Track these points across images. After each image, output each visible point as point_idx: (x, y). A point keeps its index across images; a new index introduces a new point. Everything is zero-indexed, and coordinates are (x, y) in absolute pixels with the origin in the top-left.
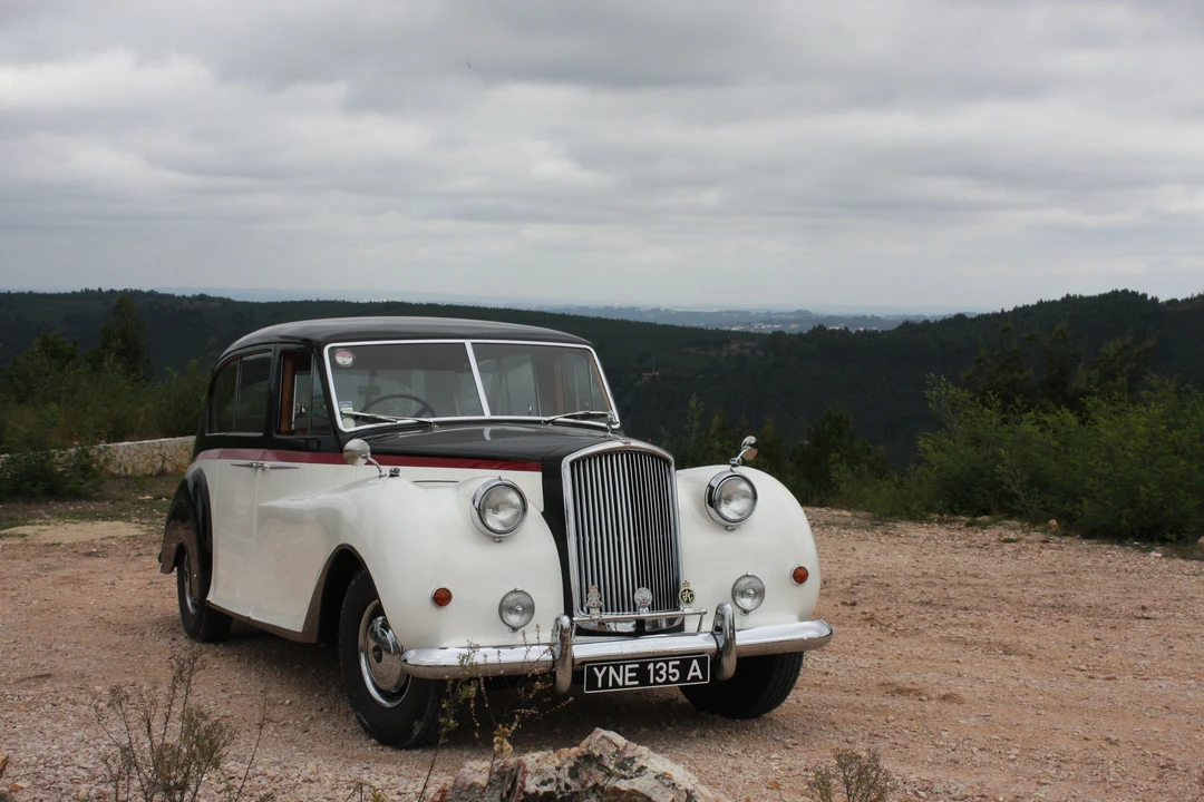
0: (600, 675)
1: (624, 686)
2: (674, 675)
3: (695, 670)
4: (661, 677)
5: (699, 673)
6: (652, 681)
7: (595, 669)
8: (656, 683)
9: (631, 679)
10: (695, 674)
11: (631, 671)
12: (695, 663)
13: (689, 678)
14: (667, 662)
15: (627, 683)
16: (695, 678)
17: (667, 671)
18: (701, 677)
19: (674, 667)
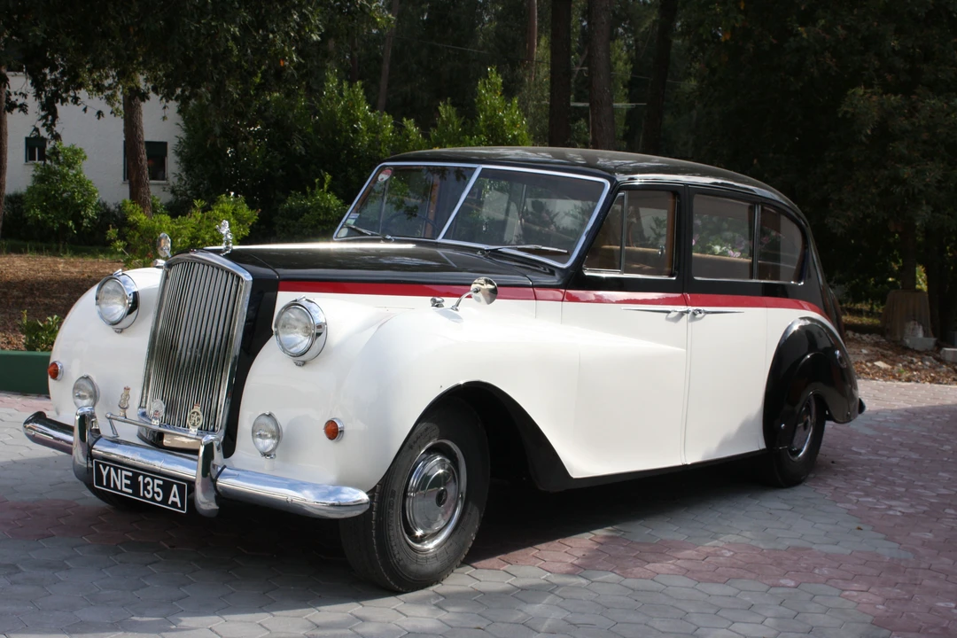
0: (105, 473)
1: (121, 491)
2: (158, 494)
3: (174, 498)
4: (149, 493)
5: (177, 500)
6: (142, 495)
7: (101, 466)
8: (144, 497)
9: (127, 486)
10: (175, 499)
11: (127, 477)
12: (175, 487)
13: (170, 503)
14: (153, 479)
15: (124, 489)
16: (174, 504)
17: (153, 488)
18: (179, 505)
19: (159, 486)
